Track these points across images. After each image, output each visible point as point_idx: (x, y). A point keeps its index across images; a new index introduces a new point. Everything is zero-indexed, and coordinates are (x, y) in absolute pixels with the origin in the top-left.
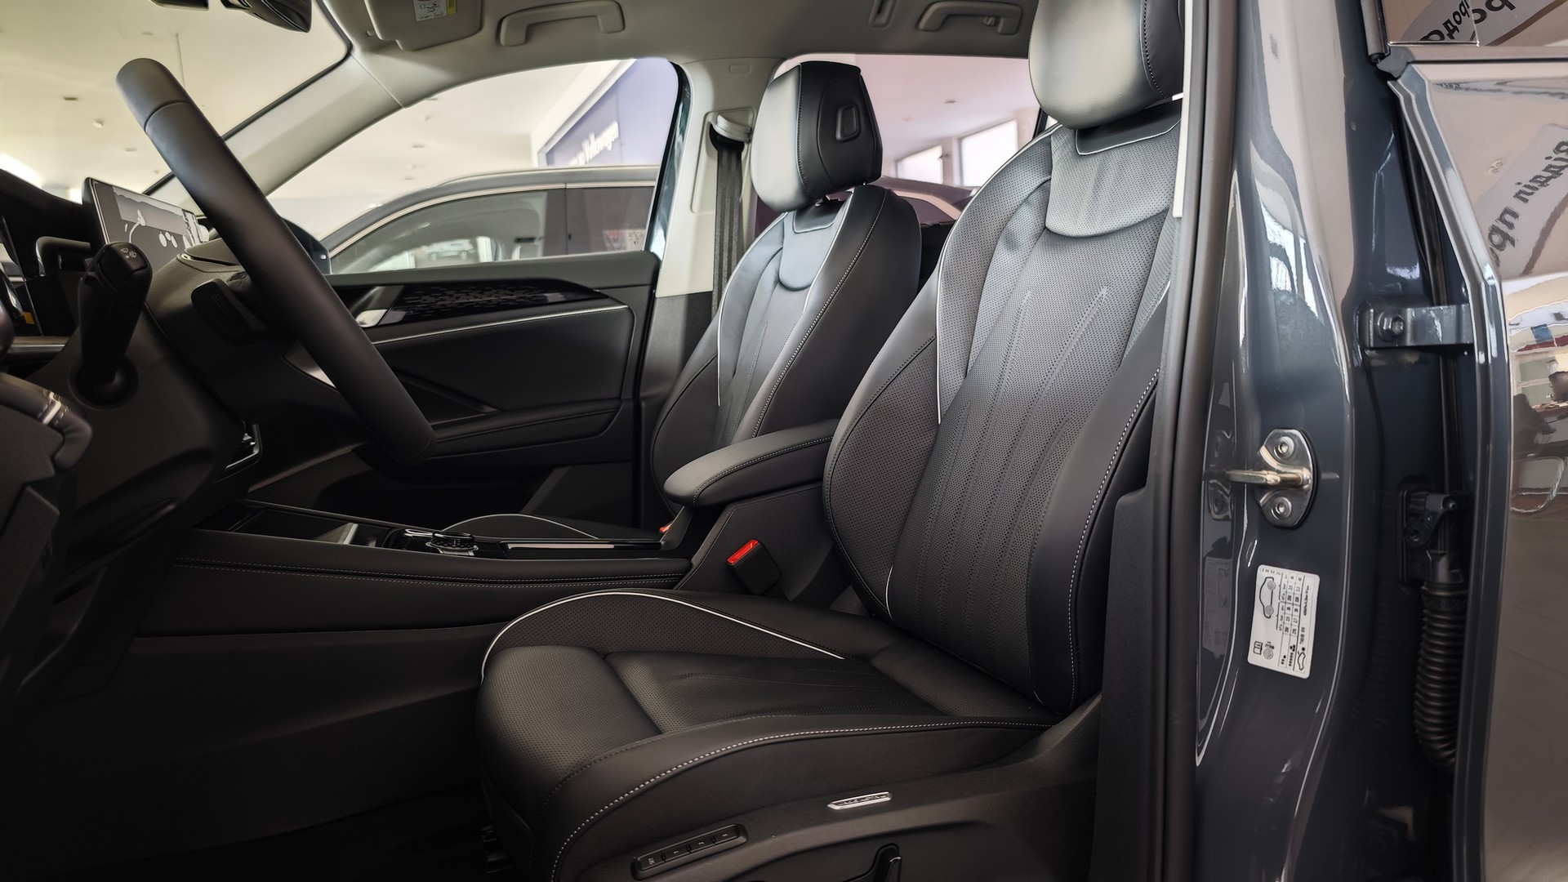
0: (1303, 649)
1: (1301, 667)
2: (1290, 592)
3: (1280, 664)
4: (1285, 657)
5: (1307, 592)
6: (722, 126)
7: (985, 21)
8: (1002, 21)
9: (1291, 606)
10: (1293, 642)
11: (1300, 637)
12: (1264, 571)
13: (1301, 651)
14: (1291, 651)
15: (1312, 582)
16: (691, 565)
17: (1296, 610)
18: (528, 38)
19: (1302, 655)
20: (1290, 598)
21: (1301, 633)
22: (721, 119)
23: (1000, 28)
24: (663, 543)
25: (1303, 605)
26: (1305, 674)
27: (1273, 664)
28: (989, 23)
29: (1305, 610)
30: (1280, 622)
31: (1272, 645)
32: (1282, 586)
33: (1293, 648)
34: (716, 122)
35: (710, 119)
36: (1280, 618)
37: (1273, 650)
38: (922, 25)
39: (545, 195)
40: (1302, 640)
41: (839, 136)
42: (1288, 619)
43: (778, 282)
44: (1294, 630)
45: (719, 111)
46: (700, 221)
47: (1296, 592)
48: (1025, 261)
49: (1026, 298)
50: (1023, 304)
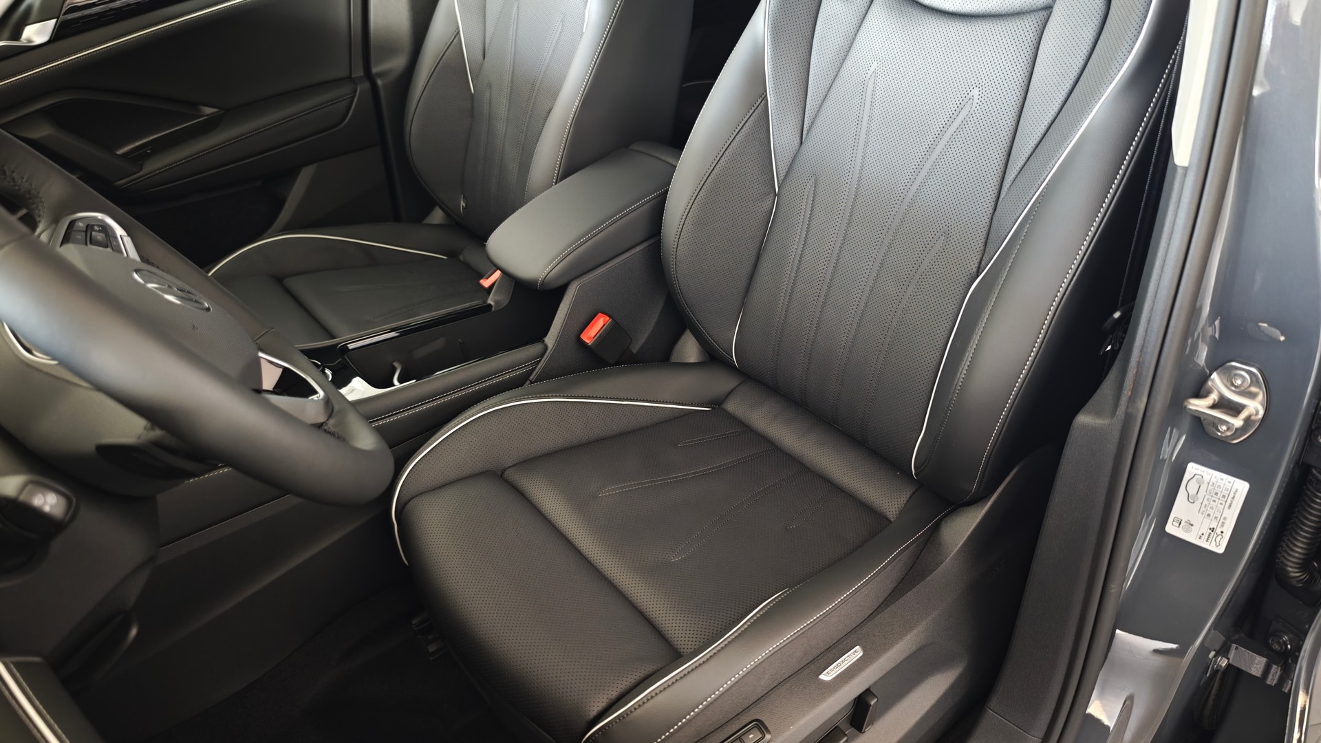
0: (1222, 532)
1: (1218, 544)
2: (1217, 490)
3: (1198, 539)
4: (1203, 534)
5: (1235, 493)
9: (1217, 500)
10: (1214, 525)
11: (1220, 523)
12: (1192, 468)
13: (1219, 533)
14: (1210, 531)
15: (1241, 488)
16: (546, 348)
17: (1221, 504)
19: (1220, 537)
20: (1216, 494)
21: (1222, 520)
24: (492, 303)
25: (1229, 502)
26: (1221, 550)
27: (1191, 537)
29: (1230, 506)
30: (1203, 509)
31: (1192, 523)
32: (1211, 484)
33: (1213, 530)
36: (1203, 505)
37: (1192, 527)
40: (1222, 526)
42: (1212, 508)
44: (1216, 517)
47: (1224, 491)
48: (862, 17)
49: (872, 69)
50: (868, 76)
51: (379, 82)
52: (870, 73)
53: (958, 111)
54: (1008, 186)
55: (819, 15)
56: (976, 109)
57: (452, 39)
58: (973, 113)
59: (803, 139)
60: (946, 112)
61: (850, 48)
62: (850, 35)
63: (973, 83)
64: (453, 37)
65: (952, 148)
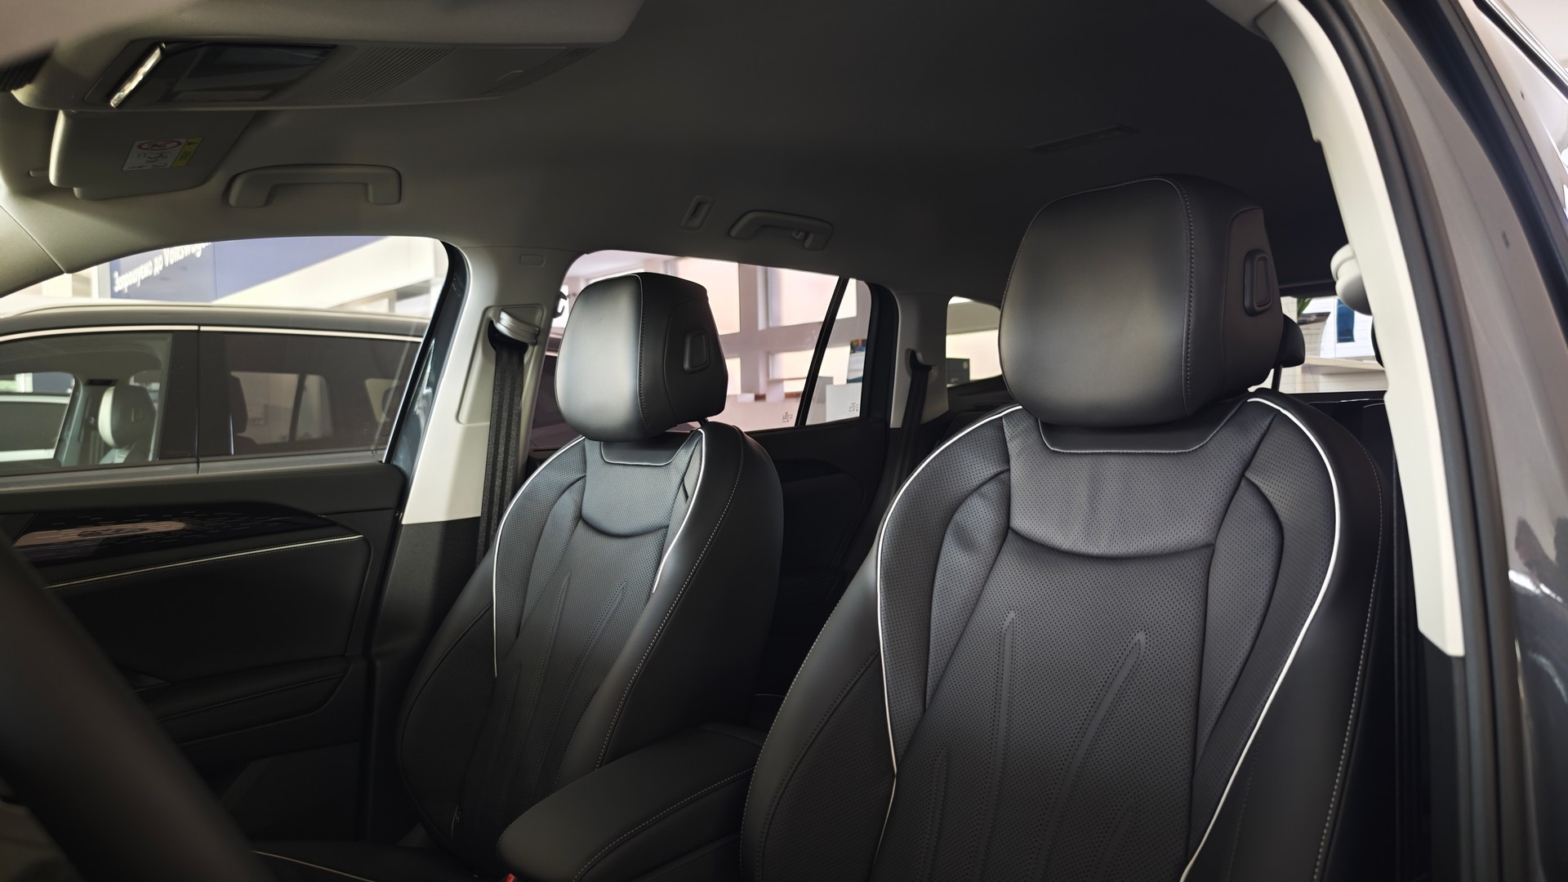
6: (504, 324)
7: (794, 234)
8: (811, 237)
18: (268, 201)
22: (505, 317)
23: (807, 243)
28: (798, 237)
34: (499, 320)
35: (490, 314)
38: (734, 233)
39: (170, 337)
41: (687, 366)
43: (580, 517)
45: (502, 306)
46: (468, 436)
48: (989, 567)
49: (1009, 619)
50: (1005, 627)
51: (379, 663)
52: (1007, 624)
53: (1123, 657)
54: (1205, 741)
55: (939, 566)
56: (1146, 655)
57: (482, 613)
58: (1143, 659)
59: (927, 706)
60: (1109, 660)
61: (978, 600)
62: (977, 586)
63: (1137, 626)
64: (483, 611)
65: (1124, 702)
